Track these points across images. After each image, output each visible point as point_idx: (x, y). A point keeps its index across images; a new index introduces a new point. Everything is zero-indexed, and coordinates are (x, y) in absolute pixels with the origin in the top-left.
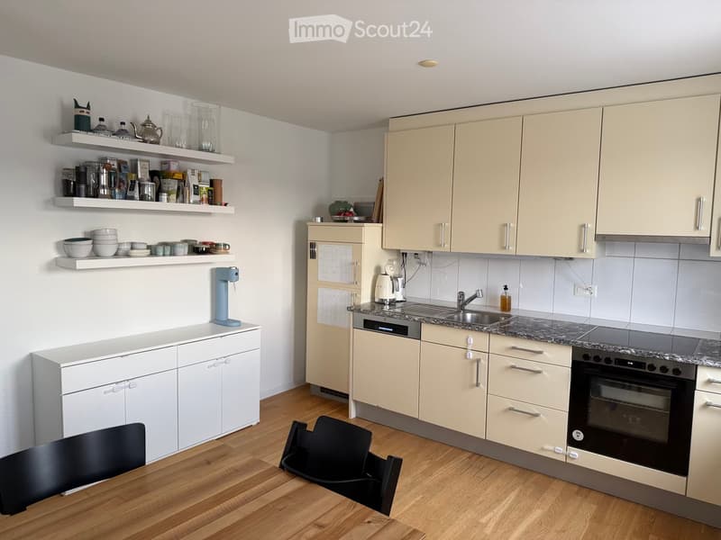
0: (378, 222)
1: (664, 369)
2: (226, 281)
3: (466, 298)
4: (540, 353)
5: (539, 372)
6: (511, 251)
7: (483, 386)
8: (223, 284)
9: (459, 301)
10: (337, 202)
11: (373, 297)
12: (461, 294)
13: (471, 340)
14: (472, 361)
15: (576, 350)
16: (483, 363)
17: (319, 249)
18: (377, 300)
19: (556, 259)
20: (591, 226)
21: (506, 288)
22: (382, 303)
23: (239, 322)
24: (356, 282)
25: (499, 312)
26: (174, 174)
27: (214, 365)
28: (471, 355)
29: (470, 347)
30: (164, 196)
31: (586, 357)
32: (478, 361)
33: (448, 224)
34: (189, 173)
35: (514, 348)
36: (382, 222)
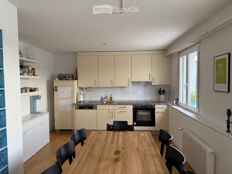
0: (75, 80)
1: (150, 106)
2: (36, 100)
3: (103, 98)
4: (126, 107)
5: (126, 111)
6: (114, 86)
7: (114, 117)
8: (35, 101)
9: (101, 99)
10: (60, 74)
11: (77, 101)
12: (102, 97)
13: (110, 107)
14: (111, 112)
15: (133, 105)
16: (114, 112)
17: (58, 88)
18: (78, 101)
19: (121, 87)
20: (130, 80)
21: (111, 95)
22: (80, 102)
23: (42, 112)
24: (73, 97)
25: (110, 101)
26: (25, 66)
27: (41, 125)
28: (111, 111)
29: (110, 109)
30: (25, 74)
31: (136, 106)
32: (112, 112)
33: (97, 80)
34: (29, 66)
35: (121, 107)
36: (77, 80)
